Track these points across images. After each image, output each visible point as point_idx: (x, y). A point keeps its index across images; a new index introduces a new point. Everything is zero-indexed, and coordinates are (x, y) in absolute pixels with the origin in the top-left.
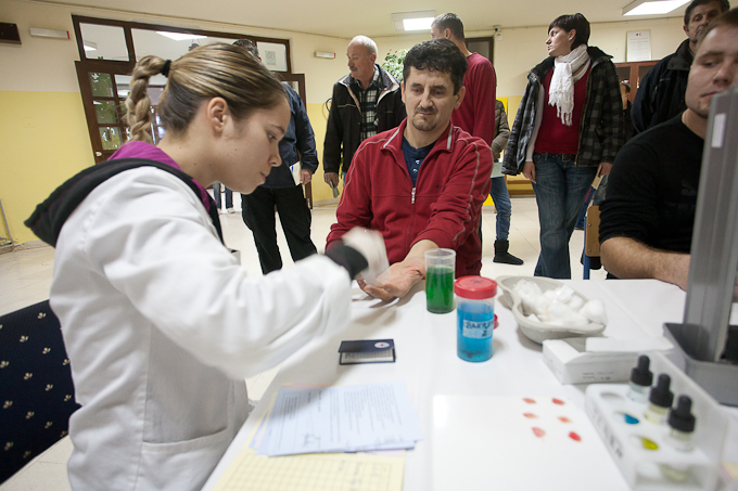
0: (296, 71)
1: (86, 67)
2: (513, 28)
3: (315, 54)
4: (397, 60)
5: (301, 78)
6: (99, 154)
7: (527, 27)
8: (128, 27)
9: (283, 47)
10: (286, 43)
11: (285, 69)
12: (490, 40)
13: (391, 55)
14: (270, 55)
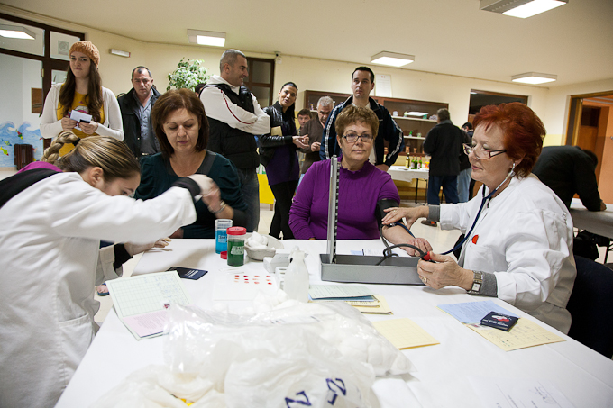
2: (291, 56)
3: (110, 51)
4: (189, 68)
7: (302, 57)
10: (81, 36)
12: (272, 62)
13: (184, 62)
14: (63, 45)
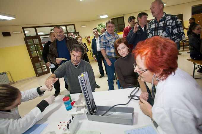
0: (77, 31)
1: (27, 38)
3: (81, 26)
5: (78, 33)
6: (31, 58)
7: (131, 13)
8: (35, 28)
9: (73, 26)
10: (74, 25)
11: (74, 31)
12: (123, 17)
14: (70, 28)
